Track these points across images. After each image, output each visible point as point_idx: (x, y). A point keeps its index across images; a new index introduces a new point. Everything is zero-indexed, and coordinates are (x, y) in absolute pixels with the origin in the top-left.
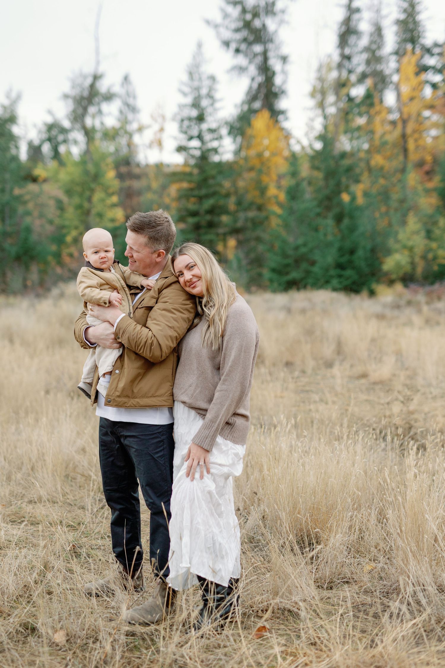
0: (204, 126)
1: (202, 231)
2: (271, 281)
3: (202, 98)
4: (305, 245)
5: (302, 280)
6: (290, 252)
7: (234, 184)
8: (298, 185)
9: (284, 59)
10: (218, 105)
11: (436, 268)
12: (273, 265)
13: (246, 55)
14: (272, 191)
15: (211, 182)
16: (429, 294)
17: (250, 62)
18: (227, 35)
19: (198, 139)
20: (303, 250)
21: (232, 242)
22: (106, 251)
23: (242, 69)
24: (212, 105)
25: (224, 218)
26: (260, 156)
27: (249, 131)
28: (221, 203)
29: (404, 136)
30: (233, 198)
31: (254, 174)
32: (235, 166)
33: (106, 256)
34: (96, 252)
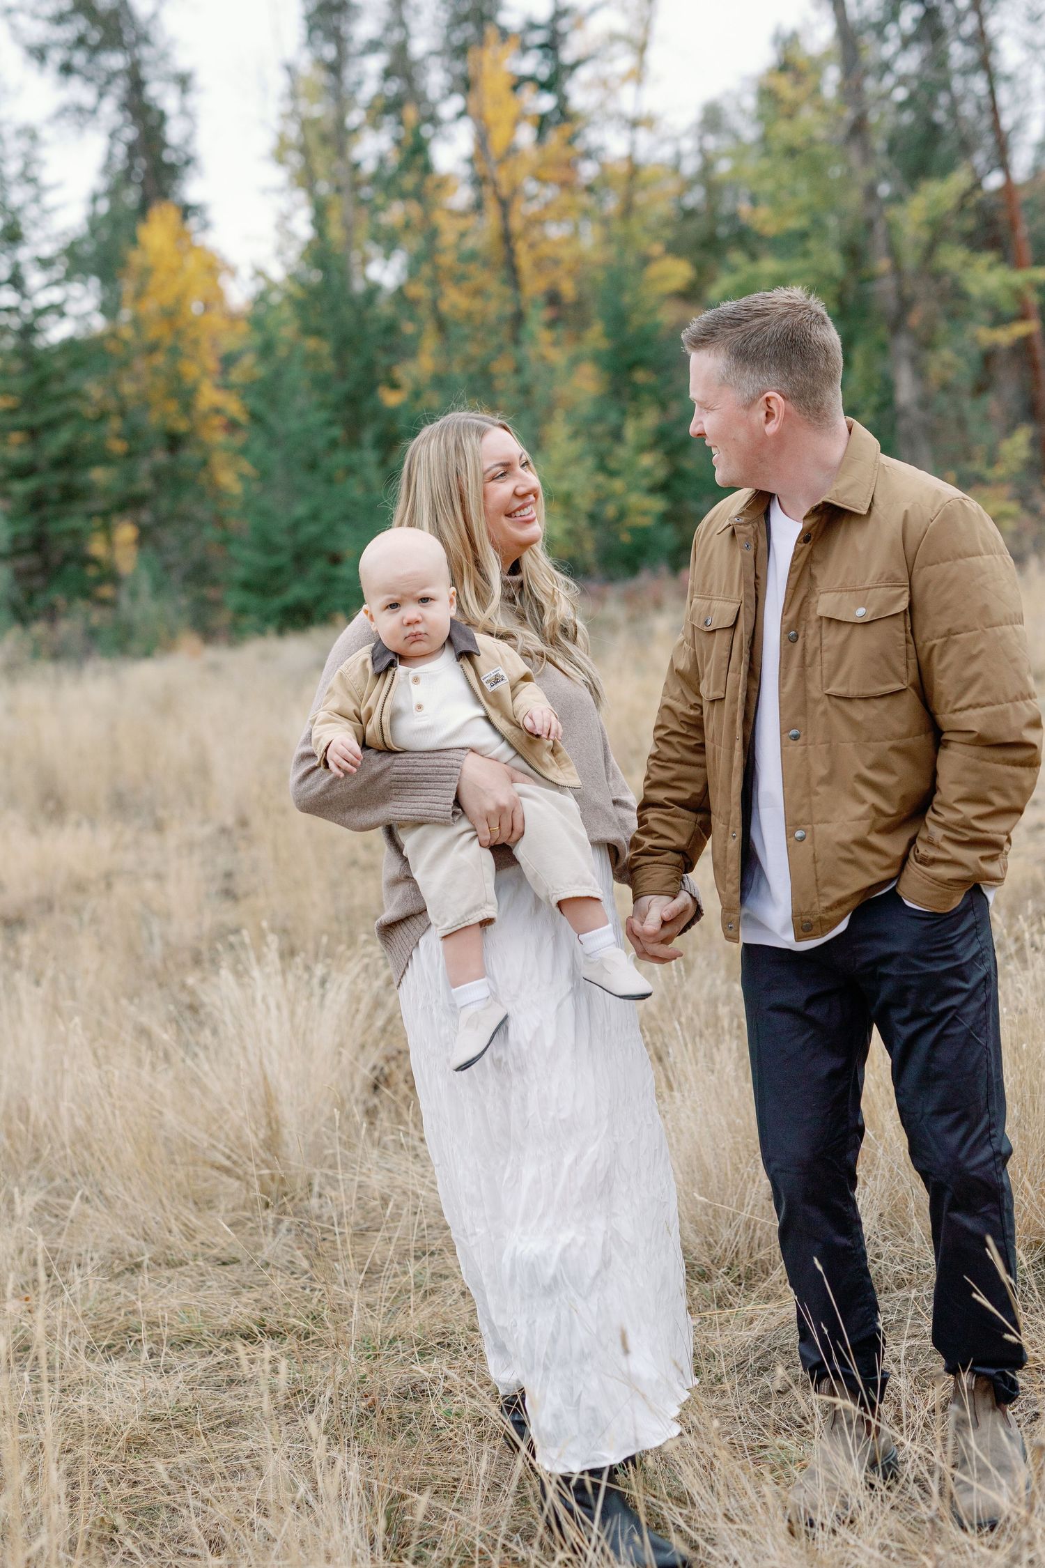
0: (24, 254)
1: (49, 511)
2: (242, 611)
3: (10, 183)
4: (315, 516)
5: (319, 600)
6: (281, 539)
7: (113, 387)
8: (278, 375)
9: (183, 82)
10: (50, 199)
11: (626, 538)
12: (240, 573)
13: (89, 79)
14: (209, 396)
15: (55, 388)
16: (629, 599)
17: (101, 95)
18: (38, 31)
19: (9, 286)
20: (312, 529)
21: (126, 532)
22: (425, 600)
23: (81, 114)
24: (37, 199)
25: (99, 475)
26: (171, 314)
27: (135, 257)
28: (89, 437)
29: (507, 237)
30: (115, 424)
31: (160, 359)
32: (111, 345)
33: (420, 618)
34: (394, 606)
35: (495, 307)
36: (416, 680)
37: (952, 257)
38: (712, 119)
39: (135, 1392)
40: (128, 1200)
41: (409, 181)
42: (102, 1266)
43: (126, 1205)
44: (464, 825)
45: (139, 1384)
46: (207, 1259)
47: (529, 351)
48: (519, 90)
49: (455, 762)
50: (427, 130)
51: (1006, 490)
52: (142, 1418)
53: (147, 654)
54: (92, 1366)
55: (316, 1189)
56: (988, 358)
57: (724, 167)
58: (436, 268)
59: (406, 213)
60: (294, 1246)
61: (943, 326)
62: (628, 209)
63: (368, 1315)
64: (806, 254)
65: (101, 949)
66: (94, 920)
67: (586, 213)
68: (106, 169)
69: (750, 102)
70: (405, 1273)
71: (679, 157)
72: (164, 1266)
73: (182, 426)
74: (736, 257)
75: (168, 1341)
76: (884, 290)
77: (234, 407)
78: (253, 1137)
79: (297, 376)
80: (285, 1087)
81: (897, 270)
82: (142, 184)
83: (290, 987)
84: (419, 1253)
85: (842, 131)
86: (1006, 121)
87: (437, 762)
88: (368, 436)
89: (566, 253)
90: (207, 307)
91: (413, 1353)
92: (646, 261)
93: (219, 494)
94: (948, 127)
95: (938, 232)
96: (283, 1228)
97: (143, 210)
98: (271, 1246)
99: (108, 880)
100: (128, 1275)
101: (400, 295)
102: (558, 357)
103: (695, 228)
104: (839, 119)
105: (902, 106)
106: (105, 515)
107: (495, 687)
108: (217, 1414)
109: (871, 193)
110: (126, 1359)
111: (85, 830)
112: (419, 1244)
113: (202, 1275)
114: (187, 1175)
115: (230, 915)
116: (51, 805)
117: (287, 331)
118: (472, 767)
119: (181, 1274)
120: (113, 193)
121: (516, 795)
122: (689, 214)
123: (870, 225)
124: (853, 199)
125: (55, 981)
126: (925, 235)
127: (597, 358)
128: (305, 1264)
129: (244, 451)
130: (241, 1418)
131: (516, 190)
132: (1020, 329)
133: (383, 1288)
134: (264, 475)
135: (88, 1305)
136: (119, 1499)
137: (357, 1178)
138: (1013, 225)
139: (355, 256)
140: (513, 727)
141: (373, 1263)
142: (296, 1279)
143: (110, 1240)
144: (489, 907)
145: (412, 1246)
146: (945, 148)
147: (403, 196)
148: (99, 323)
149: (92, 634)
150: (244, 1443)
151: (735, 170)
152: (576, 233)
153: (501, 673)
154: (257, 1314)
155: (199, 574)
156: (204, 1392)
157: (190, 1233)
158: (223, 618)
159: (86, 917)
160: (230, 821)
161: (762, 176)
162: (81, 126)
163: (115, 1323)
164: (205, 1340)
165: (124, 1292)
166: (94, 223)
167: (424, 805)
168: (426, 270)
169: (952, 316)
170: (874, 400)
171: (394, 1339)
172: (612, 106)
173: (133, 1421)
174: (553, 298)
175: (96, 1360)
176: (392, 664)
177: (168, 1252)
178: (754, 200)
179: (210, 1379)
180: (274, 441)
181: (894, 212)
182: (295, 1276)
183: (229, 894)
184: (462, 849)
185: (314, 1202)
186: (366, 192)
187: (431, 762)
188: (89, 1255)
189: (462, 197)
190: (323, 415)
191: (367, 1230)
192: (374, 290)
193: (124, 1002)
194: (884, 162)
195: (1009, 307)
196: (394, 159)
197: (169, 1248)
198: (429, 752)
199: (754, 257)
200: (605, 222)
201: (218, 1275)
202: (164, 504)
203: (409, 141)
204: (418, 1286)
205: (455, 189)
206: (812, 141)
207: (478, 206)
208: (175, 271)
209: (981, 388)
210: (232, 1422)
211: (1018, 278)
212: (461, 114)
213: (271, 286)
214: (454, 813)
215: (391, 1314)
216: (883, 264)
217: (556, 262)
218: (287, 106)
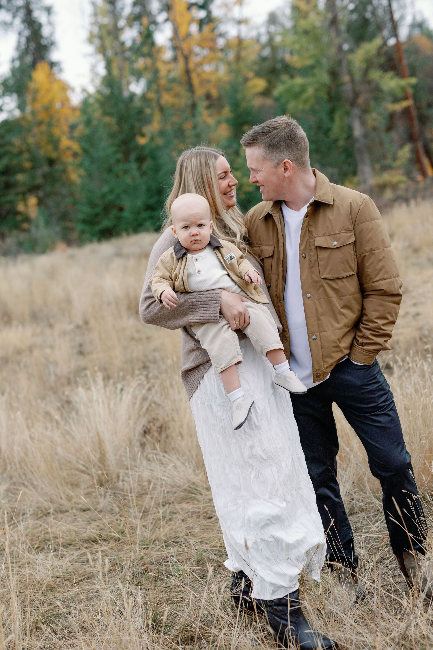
2: (83, 232)
4: (111, 191)
5: (115, 226)
6: (98, 202)
7: (25, 140)
8: (93, 133)
9: (49, 10)
12: (81, 216)
13: (8, 10)
14: (65, 142)
17: (14, 17)
20: (110, 197)
21: (33, 201)
22: (200, 225)
23: (6, 25)
25: (20, 177)
26: (48, 109)
27: (32, 85)
28: (15, 162)
29: (188, 72)
30: (26, 156)
31: (44, 128)
32: (23, 123)
33: (198, 233)
34: (186, 227)
35: (184, 101)
36: (196, 260)
37: (375, 75)
38: (273, 19)
39: (48, 566)
40: (43, 486)
41: (145, 49)
42: (34, 514)
43: (42, 488)
44: (224, 322)
45: (50, 563)
46: (77, 509)
47: (199, 119)
48: (190, 9)
49: (218, 295)
50: (152, 27)
51: (401, 171)
52: (52, 577)
53: (44, 252)
54: (31, 556)
55: (121, 478)
56: (392, 116)
57: (278, 39)
58: (158, 86)
59: (145, 63)
60: (113, 502)
61: (372, 104)
62: (238, 58)
63: (144, 531)
64: (314, 75)
65: (29, 378)
66: (26, 366)
67: (221, 60)
68: (18, 48)
69: (288, 11)
70: (159, 512)
71: (259, 35)
72: (59, 513)
73: (54, 155)
74: (285, 77)
75: (62, 544)
76: (347, 89)
77: (76, 147)
78: (94, 457)
79: (102, 133)
80: (106, 437)
81: (353, 81)
82: (33, 54)
83: (108, 394)
84: (164, 504)
85: (327, 23)
86: (396, 16)
87: (210, 295)
88: (133, 157)
89: (213, 78)
90: (63, 105)
91: (163, 546)
92: (246, 80)
93: (70, 183)
94: (372, 20)
95: (369, 64)
96: (108, 494)
97: (34, 65)
98: (103, 503)
99: (31, 349)
100: (44, 517)
101: (144, 97)
102: (211, 121)
103: (267, 65)
104: (326, 18)
105: (352, 12)
106: (24, 194)
107: (231, 261)
108: (83, 574)
109: (340, 48)
110: (45, 553)
111: (20, 328)
112: (164, 500)
113: (75, 516)
114: (68, 474)
115: (82, 362)
116: (6, 318)
117: (97, 114)
118: (225, 296)
119: (67, 516)
120: (21, 58)
121: (245, 307)
122: (264, 59)
123: (340, 62)
124: (333, 51)
125: (10, 393)
126: (364, 66)
127: (227, 121)
128: (117, 510)
129: (80, 165)
130: (93, 576)
131: (191, 52)
132: (405, 104)
133: (150, 518)
134: (90, 175)
135: (29, 530)
136: (44, 611)
137: (138, 474)
138: (401, 60)
139: (124, 82)
140: (239, 279)
141: (146, 508)
142: (114, 516)
143: (37, 503)
144: (239, 356)
145: (161, 500)
146: (372, 28)
147: (144, 55)
148: (17, 113)
149: (20, 244)
150: (95, 586)
151: (283, 41)
152: (217, 69)
153: (233, 255)
154: (98, 532)
155: (64, 217)
156: (77, 565)
157: (69, 499)
158: (75, 235)
159: (22, 365)
160: (81, 323)
161: (294, 43)
162: (6, 30)
163: (40, 538)
164: (77, 544)
165: (43, 524)
166: (13, 71)
167: (205, 315)
168: (154, 87)
169: (376, 99)
170: (345, 135)
171: (155, 540)
172: (230, 15)
173: (48, 578)
174: (208, 96)
175: (33, 553)
176: (185, 254)
177: (60, 507)
178: (291, 53)
179: (80, 560)
180: (93, 161)
181: (351, 57)
182: (113, 515)
183: (81, 353)
184: (224, 332)
185: (121, 483)
186: (128, 54)
187: (207, 296)
188: (28, 509)
189: (168, 55)
190: (114, 149)
191: (143, 494)
192: (132, 96)
193: (39, 401)
194: (345, 35)
195: (400, 94)
196: (139, 40)
197: (61, 505)
198: (205, 291)
199: (292, 77)
200: (229, 64)
201: (82, 516)
202: (48, 188)
203: (146, 32)
204: (164, 517)
205: (165, 52)
206: (314, 28)
207: (175, 59)
208: (48, 91)
209: (390, 128)
210: (90, 577)
211: (403, 82)
212: (167, 20)
213: (89, 96)
214: (220, 317)
215: (153, 530)
216: (346, 78)
217: (209, 81)
218: (92, 19)
